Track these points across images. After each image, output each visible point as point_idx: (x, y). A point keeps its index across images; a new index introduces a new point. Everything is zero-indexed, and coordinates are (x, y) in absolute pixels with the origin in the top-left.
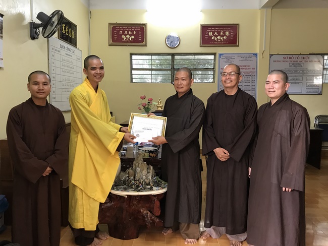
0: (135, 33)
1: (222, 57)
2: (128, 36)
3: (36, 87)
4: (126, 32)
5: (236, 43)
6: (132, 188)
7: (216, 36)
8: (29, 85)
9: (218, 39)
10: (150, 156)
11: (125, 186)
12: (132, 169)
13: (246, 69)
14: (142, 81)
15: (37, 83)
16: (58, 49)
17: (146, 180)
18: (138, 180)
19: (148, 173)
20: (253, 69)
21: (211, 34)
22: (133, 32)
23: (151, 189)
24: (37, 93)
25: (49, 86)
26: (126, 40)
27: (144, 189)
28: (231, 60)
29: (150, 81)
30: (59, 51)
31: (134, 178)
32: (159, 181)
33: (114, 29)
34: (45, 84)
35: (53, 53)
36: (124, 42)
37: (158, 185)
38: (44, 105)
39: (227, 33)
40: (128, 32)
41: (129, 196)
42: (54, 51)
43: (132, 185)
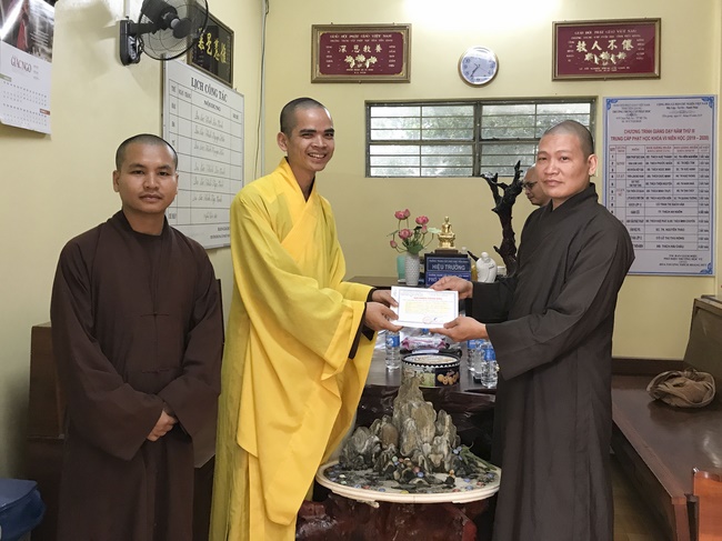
0: (378, 48)
1: (613, 108)
2: (361, 58)
3: (136, 182)
4: (356, 47)
5: (653, 71)
6: (392, 478)
7: (597, 53)
8: (117, 177)
9: (601, 61)
10: (438, 383)
11: (370, 471)
12: (389, 421)
13: (681, 138)
14: (396, 172)
15: (140, 170)
16: (185, 90)
17: (432, 457)
18: (411, 456)
19: (438, 434)
20: (702, 138)
21: (581, 47)
22: (373, 48)
23: (449, 485)
24: (141, 198)
25: (174, 178)
26: (355, 66)
27: (429, 485)
28: (639, 115)
29: (416, 172)
30: (188, 96)
31: (398, 447)
32: (471, 461)
33: (325, 39)
34: (163, 172)
35: (174, 100)
36: (352, 73)
37: (468, 471)
38: (156, 231)
39: (627, 44)
40: (361, 48)
41: (385, 505)
42: (175, 94)
43: (392, 469)
